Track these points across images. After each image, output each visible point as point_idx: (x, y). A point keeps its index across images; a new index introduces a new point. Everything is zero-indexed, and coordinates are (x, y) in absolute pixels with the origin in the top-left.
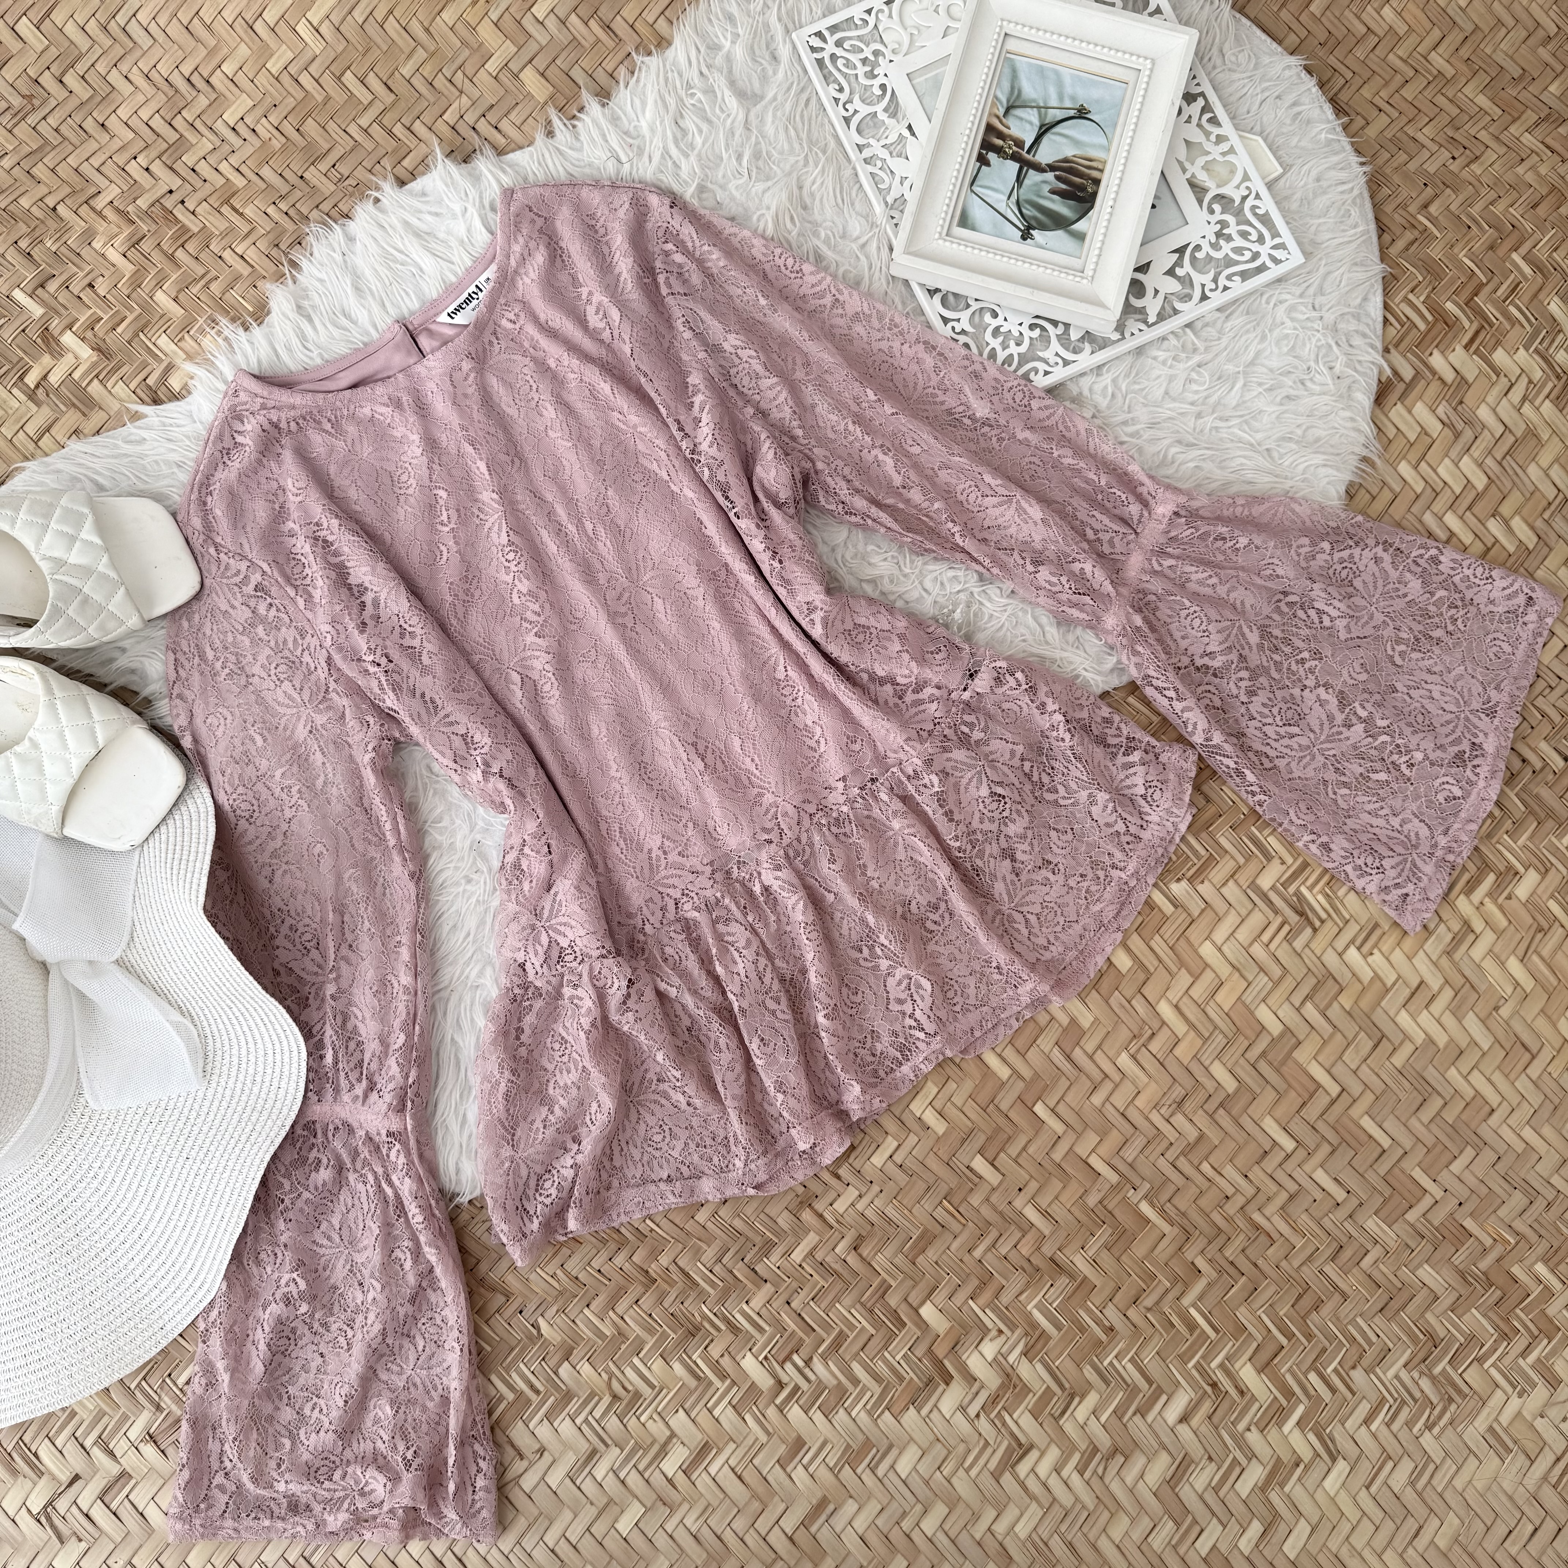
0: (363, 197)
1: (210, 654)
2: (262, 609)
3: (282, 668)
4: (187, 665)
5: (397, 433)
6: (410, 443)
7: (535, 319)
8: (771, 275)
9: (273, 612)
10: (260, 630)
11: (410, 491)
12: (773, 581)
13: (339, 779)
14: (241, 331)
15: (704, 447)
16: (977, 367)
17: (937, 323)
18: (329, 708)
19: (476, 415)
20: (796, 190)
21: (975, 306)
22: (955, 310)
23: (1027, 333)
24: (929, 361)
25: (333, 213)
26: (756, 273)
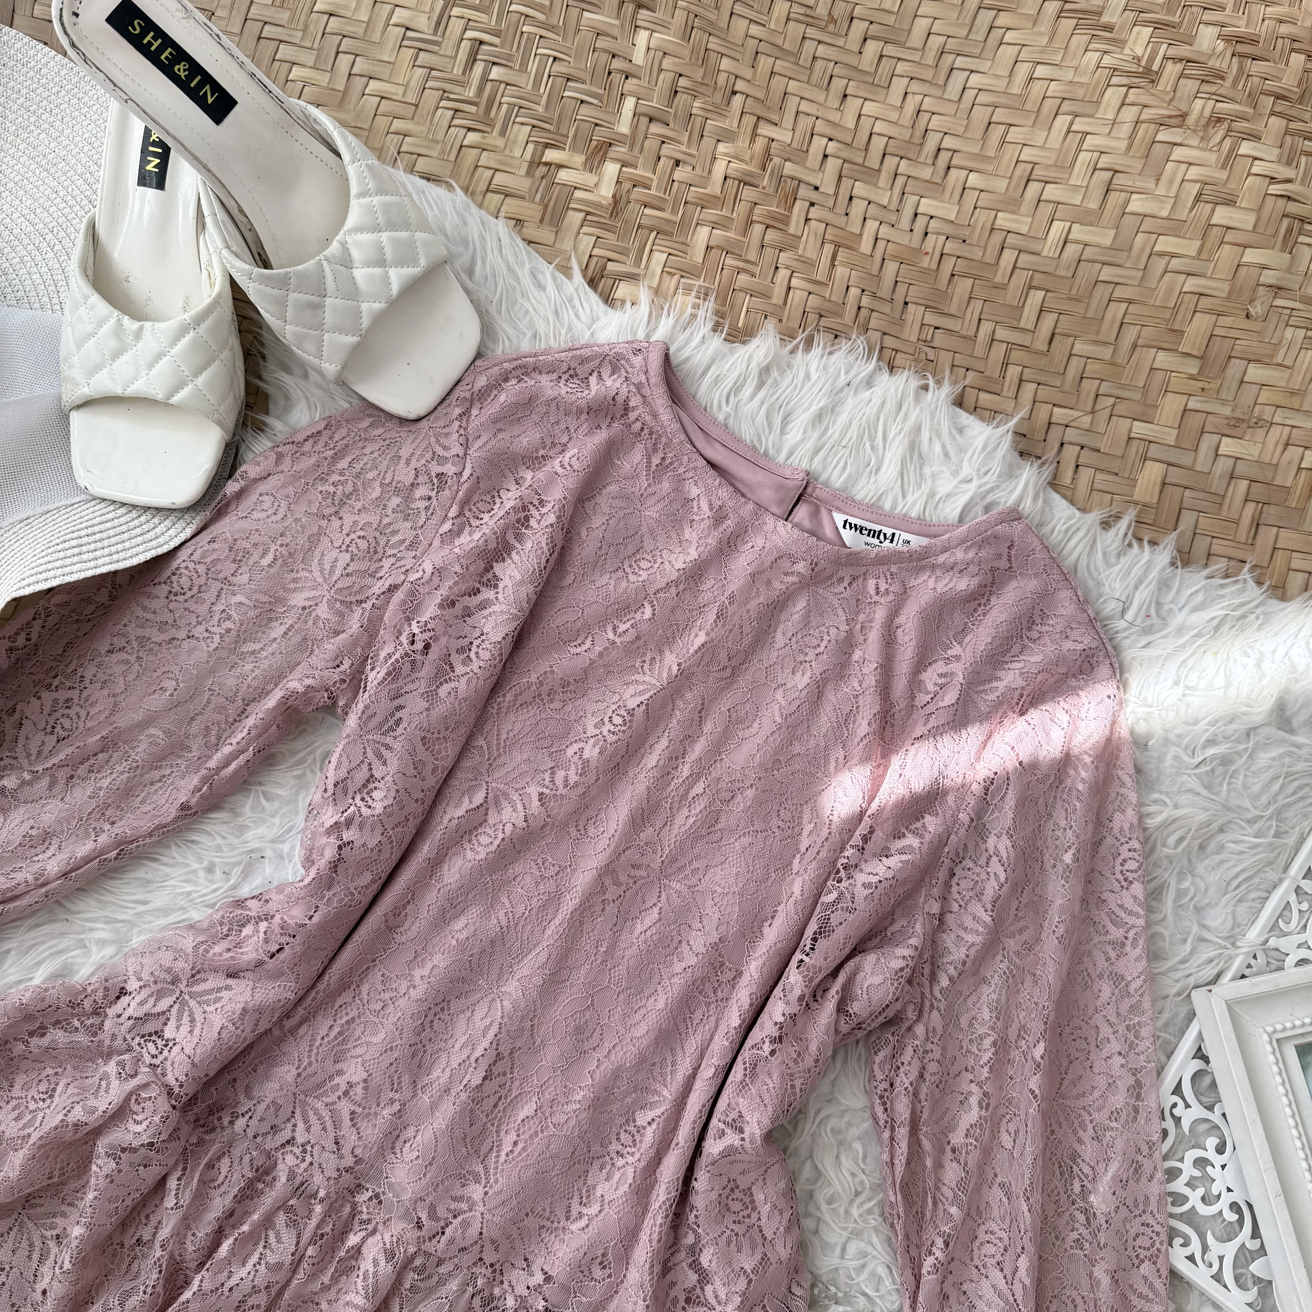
0: (921, 372)
1: (343, 464)
2: (420, 492)
3: (363, 544)
4: (320, 446)
5: (688, 533)
6: (684, 552)
7: (894, 612)
8: (1103, 850)
9: (422, 504)
10: (396, 501)
11: (632, 578)
12: (746, 1054)
13: (265, 664)
14: (710, 325)
15: (861, 878)
16: (1147, 1167)
17: (1169, 1082)
18: (342, 615)
19: (753, 604)
20: (1215, 826)
21: (1215, 1117)
22: (1197, 1094)
23: (1223, 1204)
24: (1119, 1099)
25: (887, 353)
26: (1096, 831)
